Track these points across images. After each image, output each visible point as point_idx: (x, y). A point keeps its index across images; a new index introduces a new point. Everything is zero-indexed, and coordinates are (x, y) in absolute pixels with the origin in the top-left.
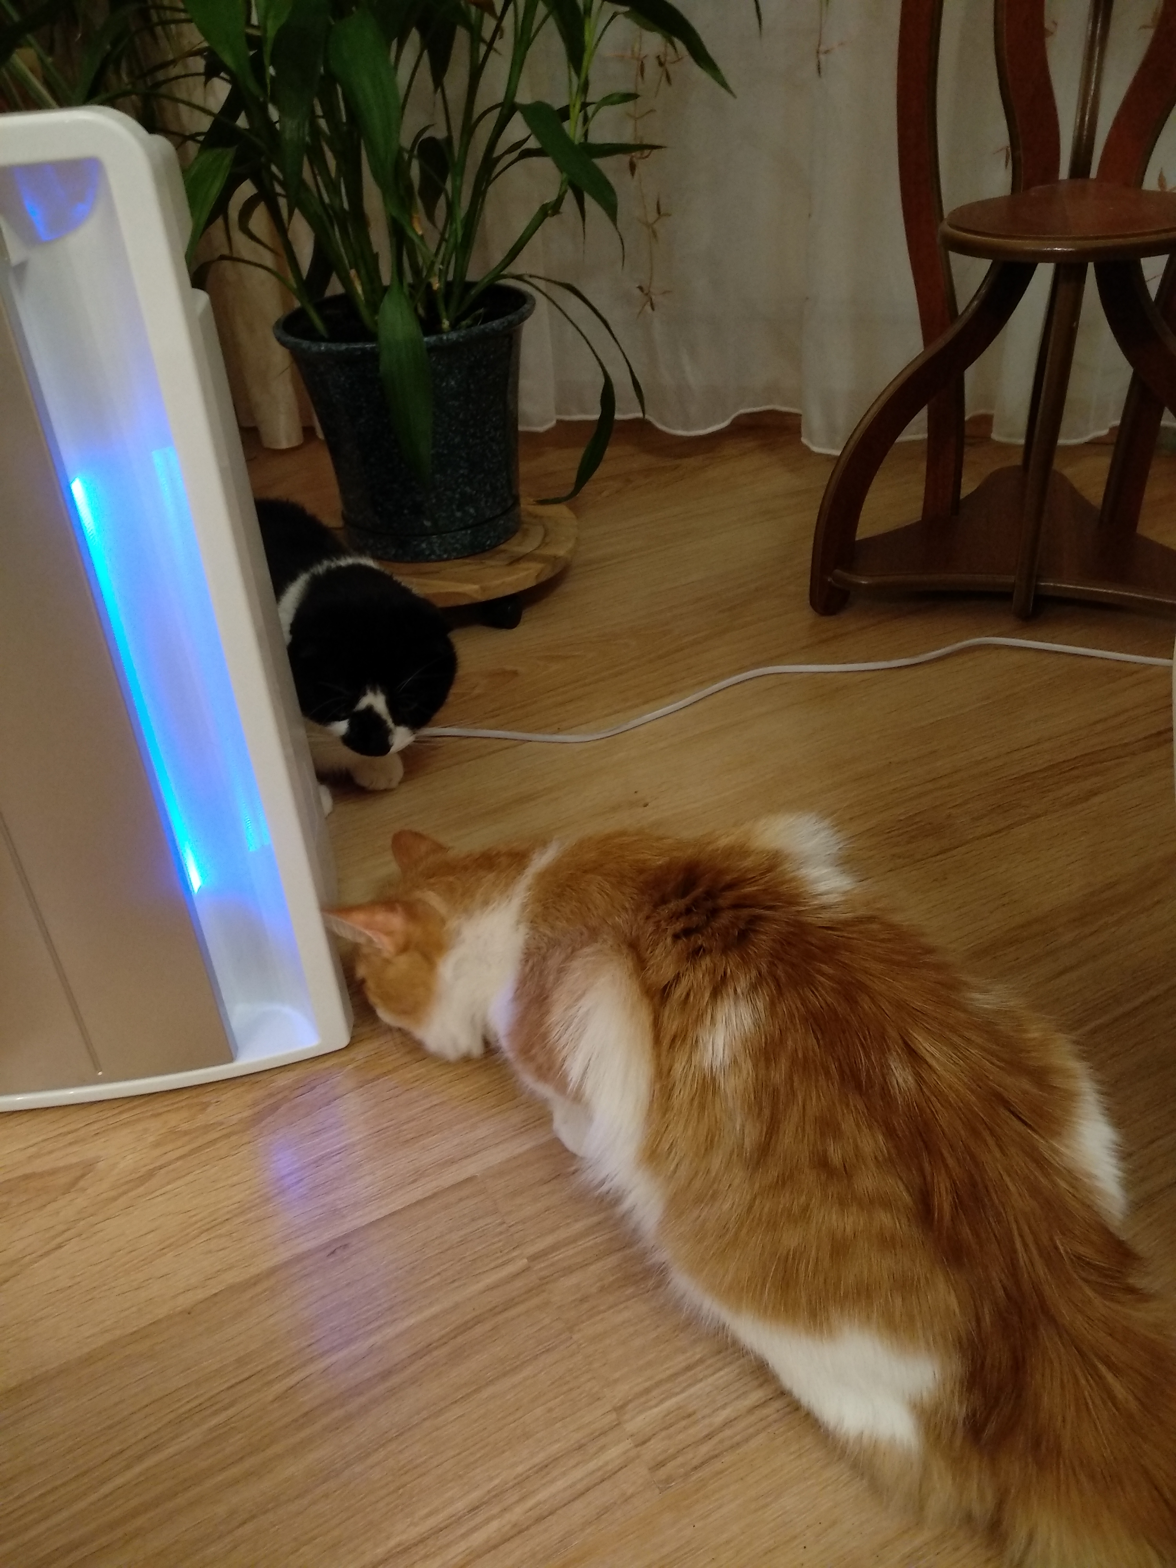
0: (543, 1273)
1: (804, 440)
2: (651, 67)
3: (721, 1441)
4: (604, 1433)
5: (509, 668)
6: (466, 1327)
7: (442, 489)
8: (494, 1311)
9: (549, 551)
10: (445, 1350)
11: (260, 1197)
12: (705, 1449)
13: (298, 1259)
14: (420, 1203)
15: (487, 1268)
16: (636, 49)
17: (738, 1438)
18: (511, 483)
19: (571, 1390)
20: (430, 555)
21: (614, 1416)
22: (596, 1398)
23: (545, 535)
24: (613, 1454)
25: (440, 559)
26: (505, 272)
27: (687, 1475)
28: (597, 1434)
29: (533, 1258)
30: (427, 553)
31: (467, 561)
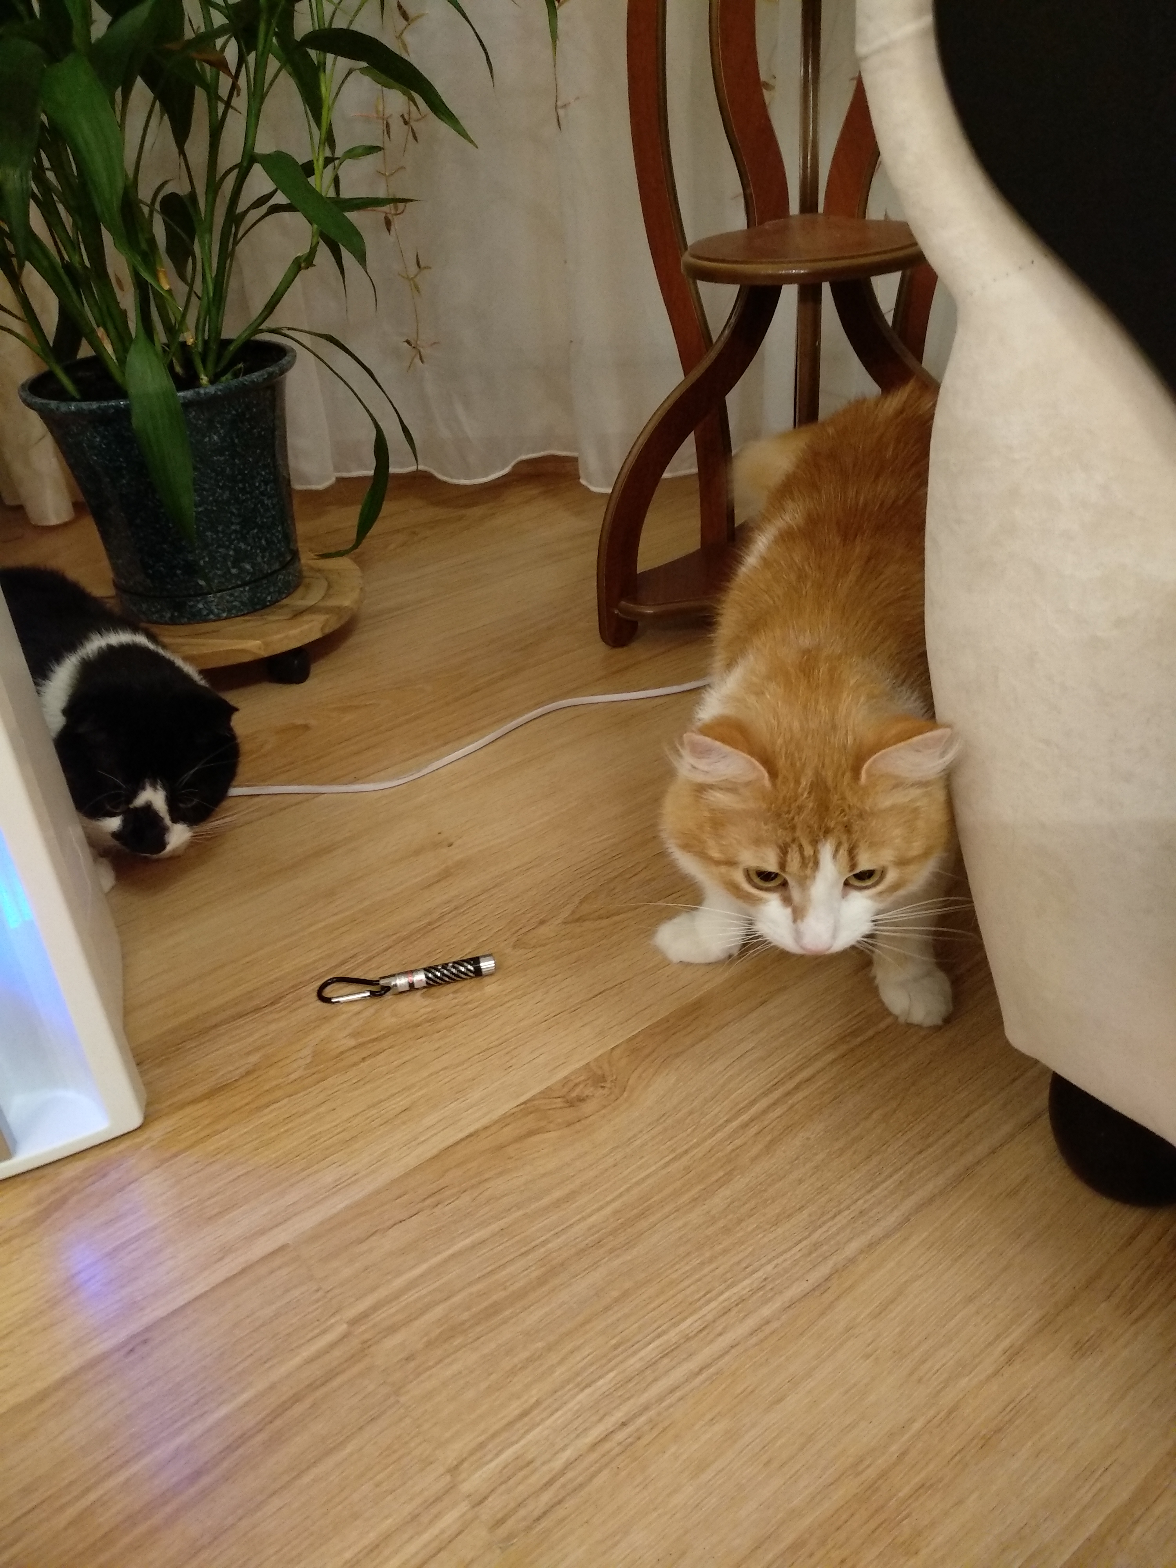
0: (366, 1336)
1: (583, 481)
2: (397, 126)
3: (564, 1486)
4: (438, 1499)
5: (300, 722)
6: (283, 1408)
7: (215, 546)
8: (312, 1387)
9: (332, 603)
10: (260, 1438)
11: (47, 1302)
12: (546, 1498)
13: (92, 1364)
14: (228, 1281)
15: (303, 1341)
16: (380, 108)
17: (580, 1479)
18: (288, 537)
19: (400, 1458)
20: (208, 615)
21: (448, 1478)
22: (427, 1463)
23: (329, 587)
24: (450, 1519)
25: (219, 619)
26: (263, 327)
27: (529, 1528)
28: (431, 1500)
29: (354, 1322)
30: (205, 612)
31: (247, 618)
